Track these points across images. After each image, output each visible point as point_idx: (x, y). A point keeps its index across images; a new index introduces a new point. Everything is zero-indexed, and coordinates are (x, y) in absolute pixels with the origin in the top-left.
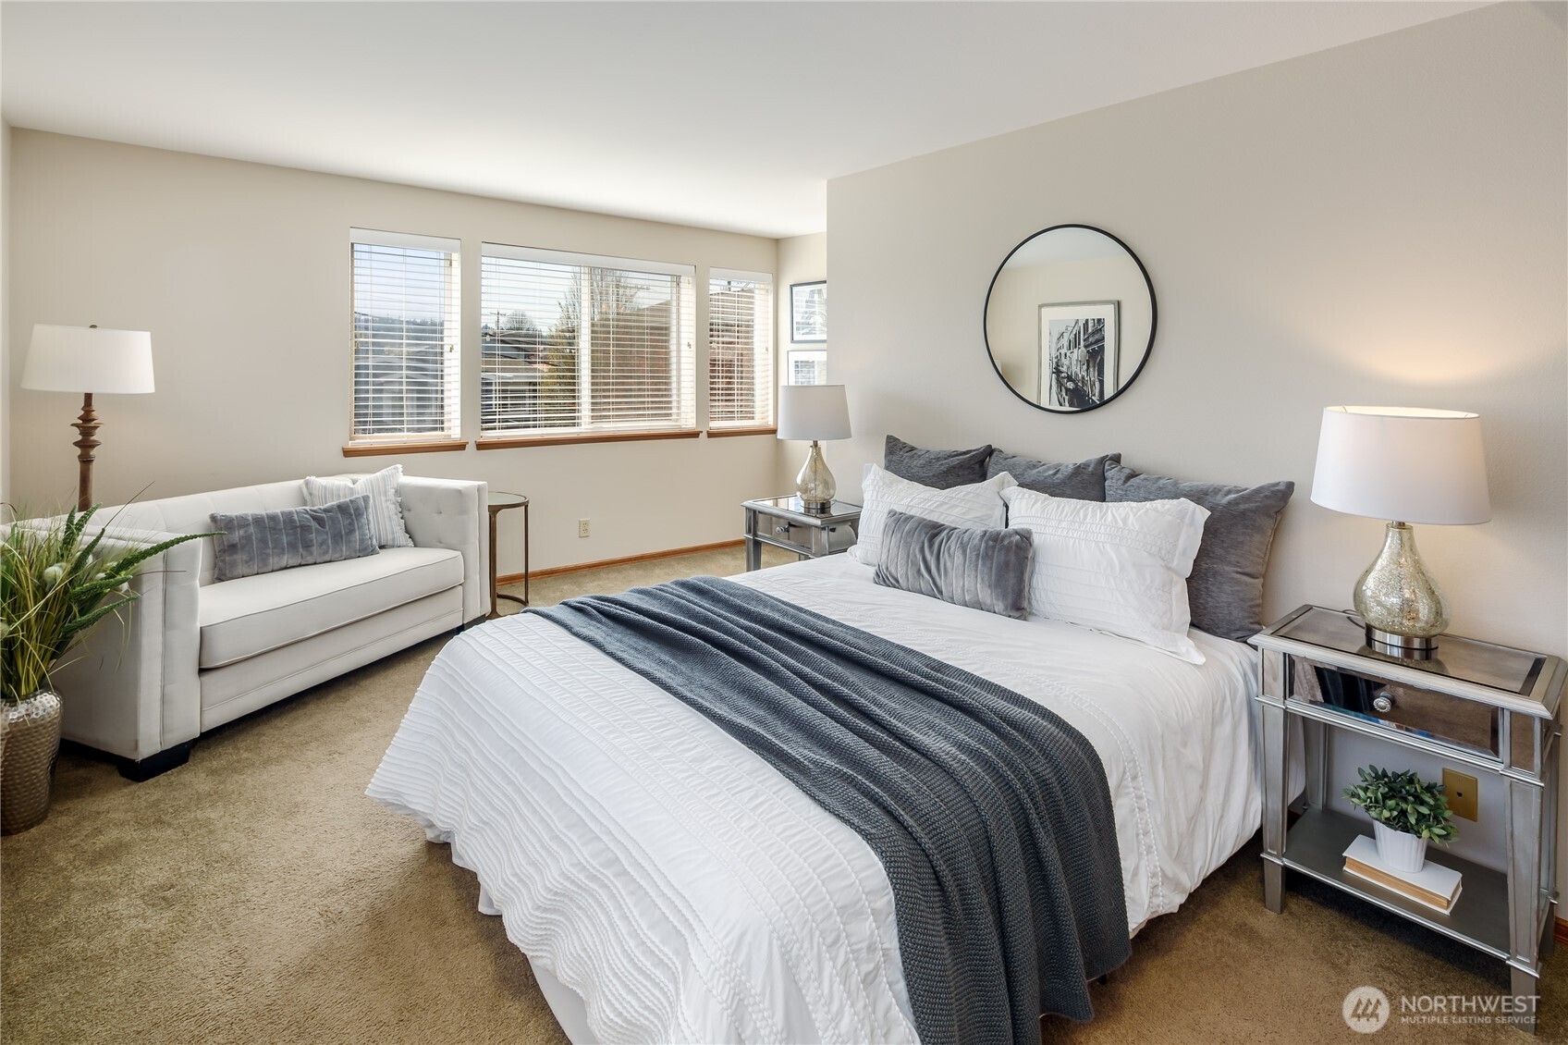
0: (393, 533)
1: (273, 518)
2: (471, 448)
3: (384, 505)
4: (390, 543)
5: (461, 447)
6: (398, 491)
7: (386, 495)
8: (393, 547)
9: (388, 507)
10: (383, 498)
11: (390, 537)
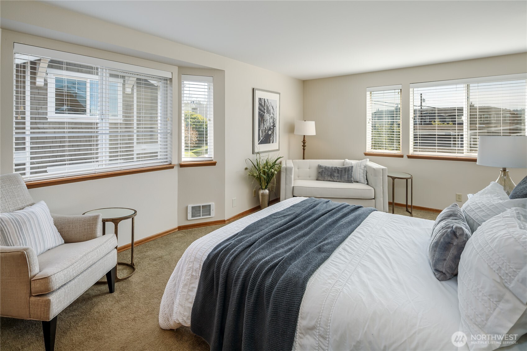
0: (360, 179)
1: (329, 168)
2: (405, 157)
3: (359, 170)
4: (359, 181)
5: (402, 156)
6: (365, 167)
7: (360, 167)
8: (360, 183)
9: (360, 171)
10: (359, 168)
11: (359, 179)
